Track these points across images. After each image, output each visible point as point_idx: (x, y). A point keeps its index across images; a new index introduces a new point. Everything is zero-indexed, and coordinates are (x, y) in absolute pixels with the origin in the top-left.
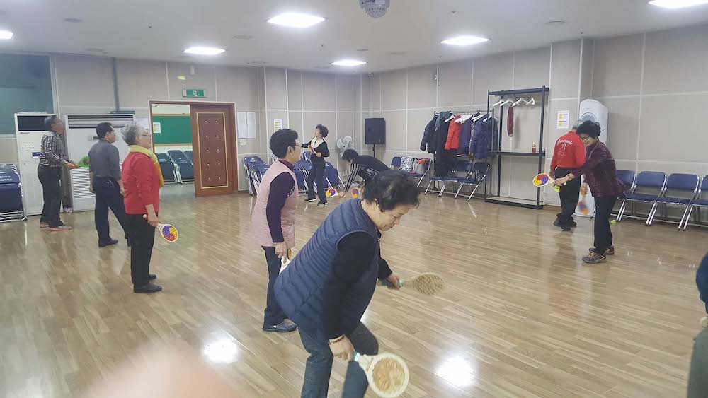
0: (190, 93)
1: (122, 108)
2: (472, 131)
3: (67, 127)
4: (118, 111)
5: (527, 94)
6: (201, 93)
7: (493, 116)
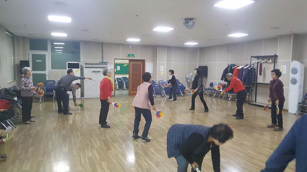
0: (129, 55)
1: (104, 61)
2: (244, 73)
3: (84, 68)
4: (102, 62)
5: (268, 57)
6: (133, 55)
7: (253, 67)
